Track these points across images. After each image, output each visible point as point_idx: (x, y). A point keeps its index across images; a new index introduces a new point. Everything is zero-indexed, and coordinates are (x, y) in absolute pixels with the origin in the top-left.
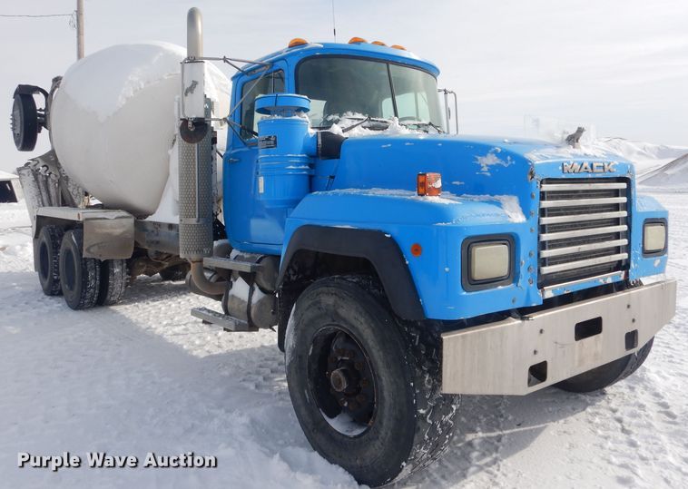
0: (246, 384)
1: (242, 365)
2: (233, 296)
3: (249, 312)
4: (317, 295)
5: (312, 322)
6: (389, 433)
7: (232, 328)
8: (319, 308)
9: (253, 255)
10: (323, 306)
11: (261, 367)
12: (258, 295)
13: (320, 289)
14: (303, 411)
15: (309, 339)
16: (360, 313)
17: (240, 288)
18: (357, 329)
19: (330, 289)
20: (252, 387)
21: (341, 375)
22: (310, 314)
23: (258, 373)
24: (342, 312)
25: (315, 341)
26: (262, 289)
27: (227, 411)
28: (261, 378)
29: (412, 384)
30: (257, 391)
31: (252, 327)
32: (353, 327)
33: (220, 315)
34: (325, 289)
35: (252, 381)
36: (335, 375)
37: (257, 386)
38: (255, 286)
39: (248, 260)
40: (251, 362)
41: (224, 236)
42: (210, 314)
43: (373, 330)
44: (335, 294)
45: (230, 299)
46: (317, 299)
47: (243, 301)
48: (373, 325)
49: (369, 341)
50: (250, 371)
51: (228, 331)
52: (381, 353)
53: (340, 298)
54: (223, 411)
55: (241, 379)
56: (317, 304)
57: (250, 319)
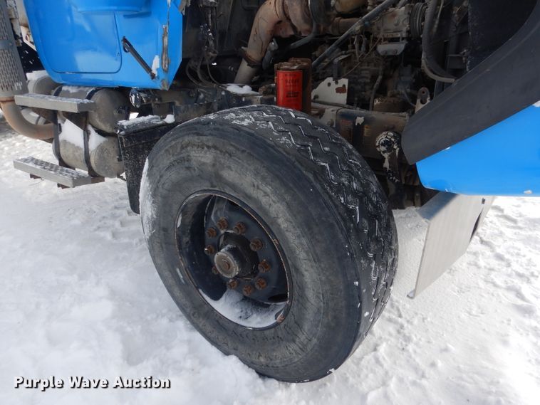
0: (102, 234)
1: (95, 208)
2: (65, 141)
3: (87, 160)
4: (182, 148)
5: (177, 186)
6: (315, 341)
7: (70, 183)
8: (188, 168)
9: (82, 89)
10: (194, 164)
11: (116, 208)
12: (95, 140)
13: (187, 139)
14: (178, 293)
15: (175, 207)
16: (263, 179)
17: (71, 132)
18: (256, 201)
19: (204, 138)
20: (109, 236)
21: (230, 258)
22: (173, 176)
23: (114, 217)
24: (230, 175)
25: (184, 211)
26: (100, 132)
27: (81, 278)
28: (117, 224)
29: (357, 283)
30: (115, 241)
31: (95, 177)
32: (249, 197)
33: (52, 165)
34: (195, 139)
35: (108, 228)
36: (221, 258)
37: (114, 235)
38: (90, 128)
39: (75, 96)
40: (106, 202)
41: (38, 66)
42: (38, 167)
43: (289, 206)
44: (215, 148)
45: (61, 145)
46: (184, 155)
47: (78, 148)
48: (288, 198)
49: (280, 221)
50: (104, 215)
51: (64, 187)
52: (304, 241)
53: (223, 153)
54: (76, 277)
55: (95, 227)
56: (184, 161)
57: (90, 170)
